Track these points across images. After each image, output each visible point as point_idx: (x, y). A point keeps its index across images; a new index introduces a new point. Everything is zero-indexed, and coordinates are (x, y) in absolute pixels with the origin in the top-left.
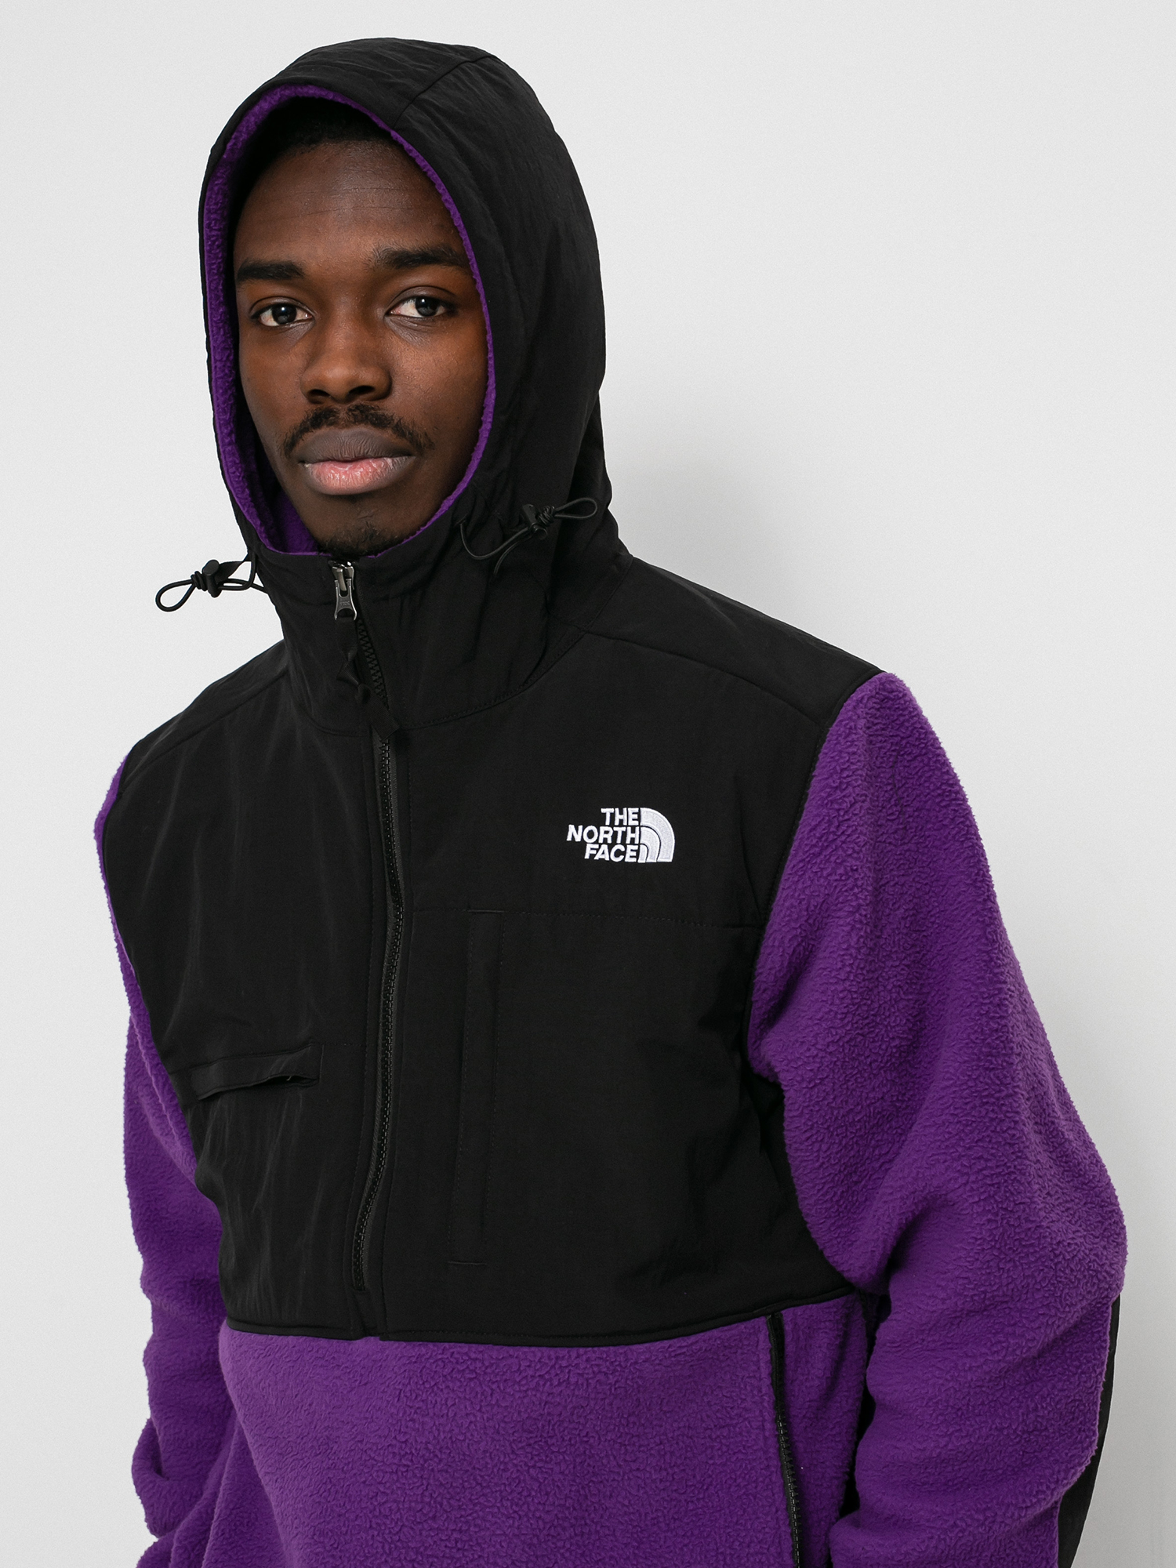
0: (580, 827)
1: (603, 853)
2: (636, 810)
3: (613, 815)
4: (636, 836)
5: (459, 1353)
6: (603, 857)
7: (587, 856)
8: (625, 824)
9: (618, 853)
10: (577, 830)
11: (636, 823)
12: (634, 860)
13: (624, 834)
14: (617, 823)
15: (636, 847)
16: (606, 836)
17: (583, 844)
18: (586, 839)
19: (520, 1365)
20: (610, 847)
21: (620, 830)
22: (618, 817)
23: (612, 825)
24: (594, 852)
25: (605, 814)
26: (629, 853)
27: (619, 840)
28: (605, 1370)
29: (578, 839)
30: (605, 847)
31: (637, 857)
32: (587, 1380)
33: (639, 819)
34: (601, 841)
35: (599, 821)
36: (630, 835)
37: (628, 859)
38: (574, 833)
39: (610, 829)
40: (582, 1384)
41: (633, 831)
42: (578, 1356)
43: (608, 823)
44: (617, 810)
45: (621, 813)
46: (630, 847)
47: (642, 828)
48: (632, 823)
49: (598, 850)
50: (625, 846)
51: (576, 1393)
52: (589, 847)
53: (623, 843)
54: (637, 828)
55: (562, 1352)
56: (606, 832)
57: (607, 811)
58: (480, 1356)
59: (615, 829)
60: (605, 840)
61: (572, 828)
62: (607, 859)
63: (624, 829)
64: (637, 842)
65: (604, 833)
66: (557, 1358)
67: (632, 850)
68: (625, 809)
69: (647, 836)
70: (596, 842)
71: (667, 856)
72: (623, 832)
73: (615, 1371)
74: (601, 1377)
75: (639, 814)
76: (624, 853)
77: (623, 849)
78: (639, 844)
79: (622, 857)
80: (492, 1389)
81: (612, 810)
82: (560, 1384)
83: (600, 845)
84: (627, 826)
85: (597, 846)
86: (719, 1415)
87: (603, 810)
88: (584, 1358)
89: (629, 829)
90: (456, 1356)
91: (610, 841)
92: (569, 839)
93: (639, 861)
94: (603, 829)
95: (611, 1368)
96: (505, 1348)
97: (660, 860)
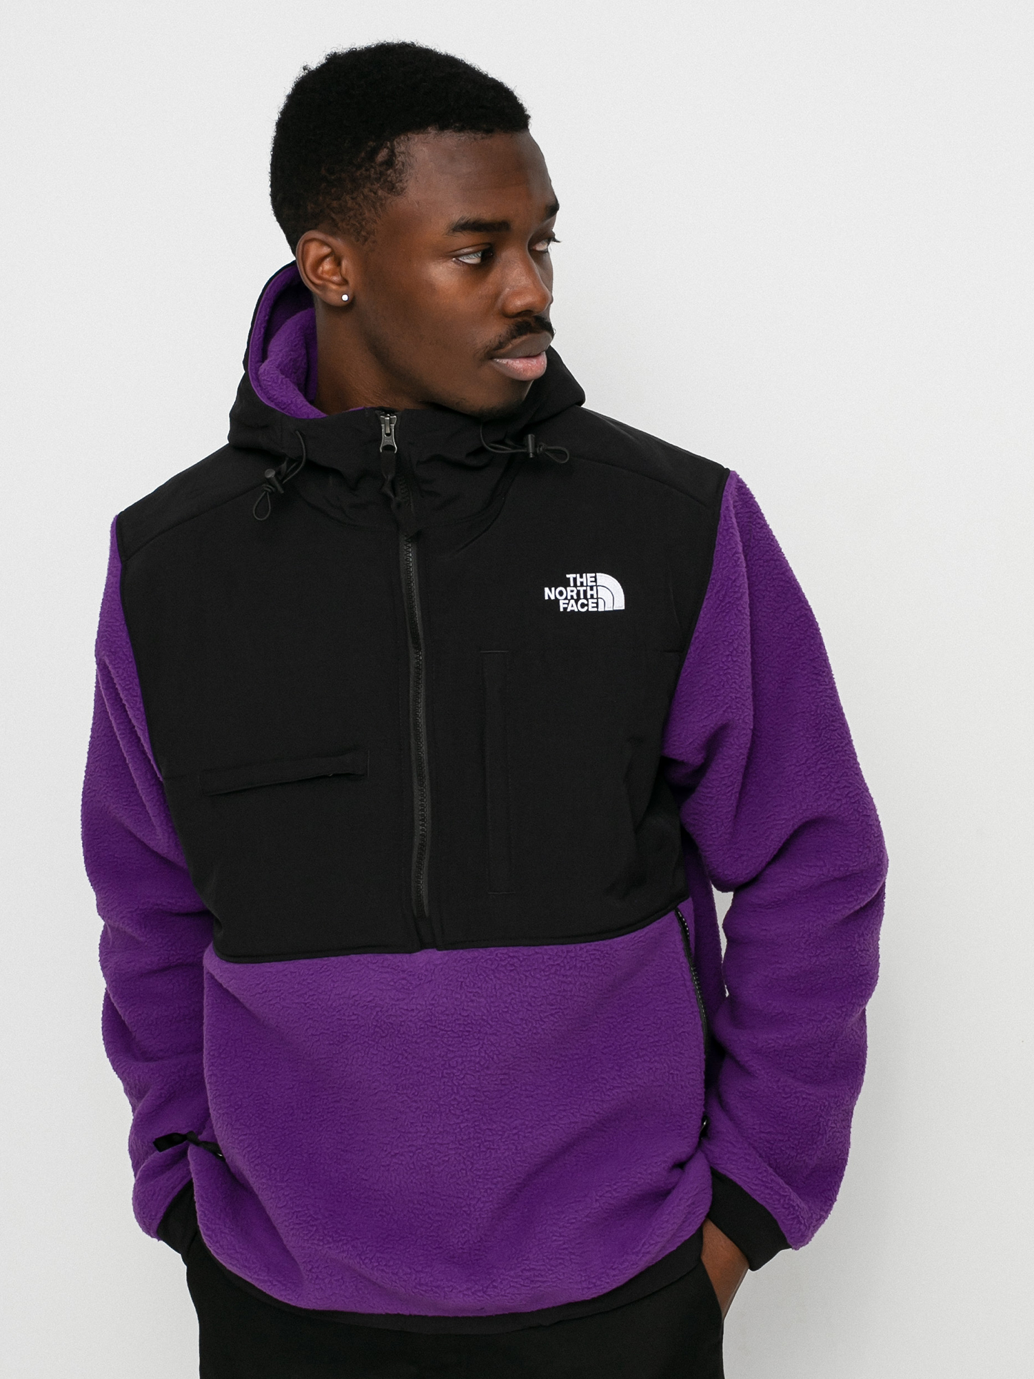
0: (553, 589)
1: (572, 606)
2: (594, 575)
3: (575, 579)
4: (594, 592)
5: (501, 953)
6: (572, 609)
7: (562, 610)
8: (585, 584)
9: (583, 605)
10: (551, 591)
11: (594, 584)
12: (595, 609)
13: (585, 592)
14: (579, 584)
15: (595, 601)
16: (572, 594)
17: (557, 601)
18: (558, 596)
19: (544, 958)
20: (577, 601)
21: (582, 589)
22: (579, 580)
23: (575, 585)
24: (566, 606)
25: (569, 578)
26: (591, 605)
27: (582, 596)
28: (598, 957)
29: (553, 597)
30: (572, 602)
31: (597, 607)
32: (587, 964)
33: (596, 581)
34: (569, 598)
35: (566, 584)
36: (589, 593)
37: (591, 609)
38: (549, 594)
39: (574, 589)
40: (585, 968)
41: (592, 589)
42: (581, 949)
43: (572, 584)
44: (578, 575)
45: (581, 577)
46: (590, 601)
47: (598, 587)
48: (590, 584)
49: (568, 604)
50: (587, 600)
51: (581, 973)
52: (561, 602)
53: (585, 597)
54: (595, 588)
55: (571, 947)
56: (572, 591)
57: (571, 576)
58: (516, 954)
59: (578, 588)
60: (572, 597)
61: (547, 589)
62: (576, 610)
63: (585, 588)
64: (595, 597)
65: (570, 591)
66: (568, 952)
67: (593, 603)
68: (584, 575)
69: (602, 593)
70: (566, 598)
71: (620, 604)
72: (584, 591)
73: (604, 956)
74: (596, 962)
75: (595, 577)
76: (587, 605)
77: (586, 602)
78: (597, 598)
79: (586, 608)
80: (526, 976)
81: (574, 576)
82: (570, 969)
83: (569, 600)
84: (587, 586)
85: (567, 601)
86: (655, 978)
87: (568, 576)
88: (585, 950)
89: (588, 588)
90: (499, 955)
91: (575, 597)
92: (546, 598)
93: (599, 610)
94: (569, 589)
95: (602, 955)
96: (533, 948)
97: (615, 609)
